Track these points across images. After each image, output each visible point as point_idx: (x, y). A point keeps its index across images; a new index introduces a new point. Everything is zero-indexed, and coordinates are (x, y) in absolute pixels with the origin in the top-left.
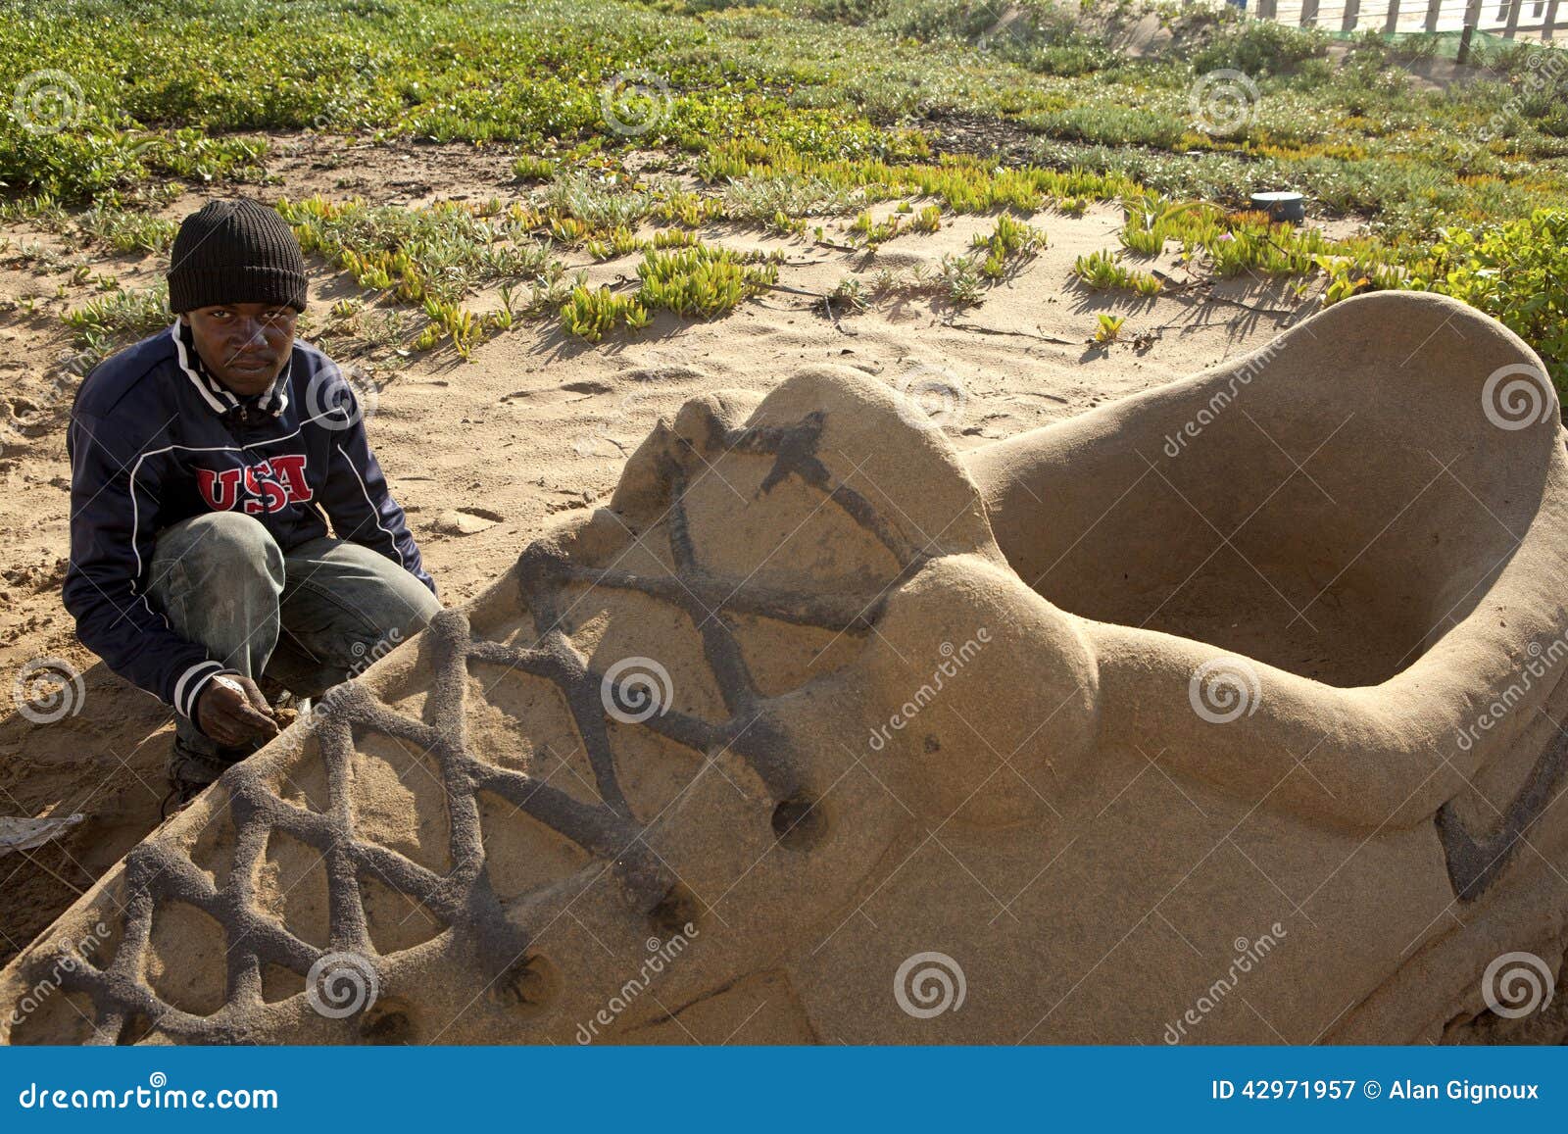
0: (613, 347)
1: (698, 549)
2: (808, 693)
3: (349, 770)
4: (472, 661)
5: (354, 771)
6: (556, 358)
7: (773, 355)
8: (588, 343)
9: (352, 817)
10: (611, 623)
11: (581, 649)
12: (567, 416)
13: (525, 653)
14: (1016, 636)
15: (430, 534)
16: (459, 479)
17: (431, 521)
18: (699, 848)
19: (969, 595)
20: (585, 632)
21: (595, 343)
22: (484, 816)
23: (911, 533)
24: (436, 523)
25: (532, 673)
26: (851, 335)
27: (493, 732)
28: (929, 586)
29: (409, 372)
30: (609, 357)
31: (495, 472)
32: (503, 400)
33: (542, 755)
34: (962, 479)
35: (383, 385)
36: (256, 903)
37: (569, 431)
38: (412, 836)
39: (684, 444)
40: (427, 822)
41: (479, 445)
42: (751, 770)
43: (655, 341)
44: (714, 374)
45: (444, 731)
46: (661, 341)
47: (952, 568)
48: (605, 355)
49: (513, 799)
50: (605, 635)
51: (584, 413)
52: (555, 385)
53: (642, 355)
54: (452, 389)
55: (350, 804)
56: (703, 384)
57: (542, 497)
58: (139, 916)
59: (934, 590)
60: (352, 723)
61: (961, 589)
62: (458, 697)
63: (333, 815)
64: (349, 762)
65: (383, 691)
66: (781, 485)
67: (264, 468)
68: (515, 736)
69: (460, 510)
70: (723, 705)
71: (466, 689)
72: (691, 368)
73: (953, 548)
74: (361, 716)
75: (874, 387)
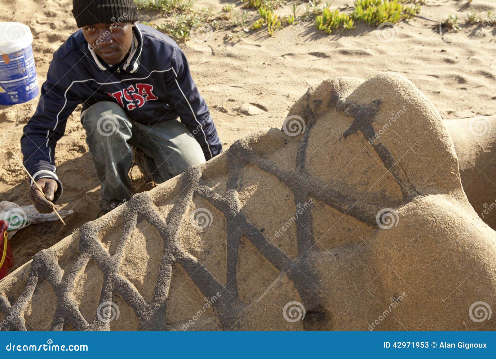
0: (335, 37)
1: (307, 159)
2: (336, 255)
3: (129, 237)
4: (196, 194)
5: (131, 237)
6: (310, 39)
7: (408, 48)
8: (325, 34)
9: (121, 261)
10: (259, 189)
11: (242, 200)
12: (307, 67)
13: (217, 196)
14: (457, 251)
15: (236, 112)
16: (255, 89)
17: (238, 107)
18: (262, 324)
19: (433, 223)
20: (246, 192)
21: (327, 34)
22: (174, 276)
23: (411, 178)
24: (240, 108)
25: (217, 208)
26: (448, 43)
27: (191, 233)
28: (412, 213)
29: (247, 39)
30: (333, 41)
31: (271, 88)
32: (282, 56)
33: (207, 252)
34: (448, 152)
35: (235, 44)
36: (72, 292)
37: (306, 74)
38: (142, 278)
39: (318, 103)
40: (150, 273)
41: (267, 75)
42: (296, 290)
43: (355, 36)
44: (378, 55)
45: (171, 227)
46: (358, 36)
47: (427, 205)
48: (331, 40)
49: (188, 271)
50: (254, 195)
51: (315, 66)
52: (306, 52)
53: (347, 43)
54: (262, 48)
55: (123, 255)
56: (372, 59)
57: (287, 102)
58: (31, 284)
59: (413, 215)
60: (139, 213)
61: (430, 218)
62: (182, 213)
63: (114, 259)
64: (131, 232)
65: (157, 200)
66: (352, 136)
67: (131, 88)
68: (199, 238)
69: (251, 104)
70: (297, 247)
71: (188, 208)
72: (368, 51)
73: (434, 190)
74: (143, 211)
75: (411, 91)
